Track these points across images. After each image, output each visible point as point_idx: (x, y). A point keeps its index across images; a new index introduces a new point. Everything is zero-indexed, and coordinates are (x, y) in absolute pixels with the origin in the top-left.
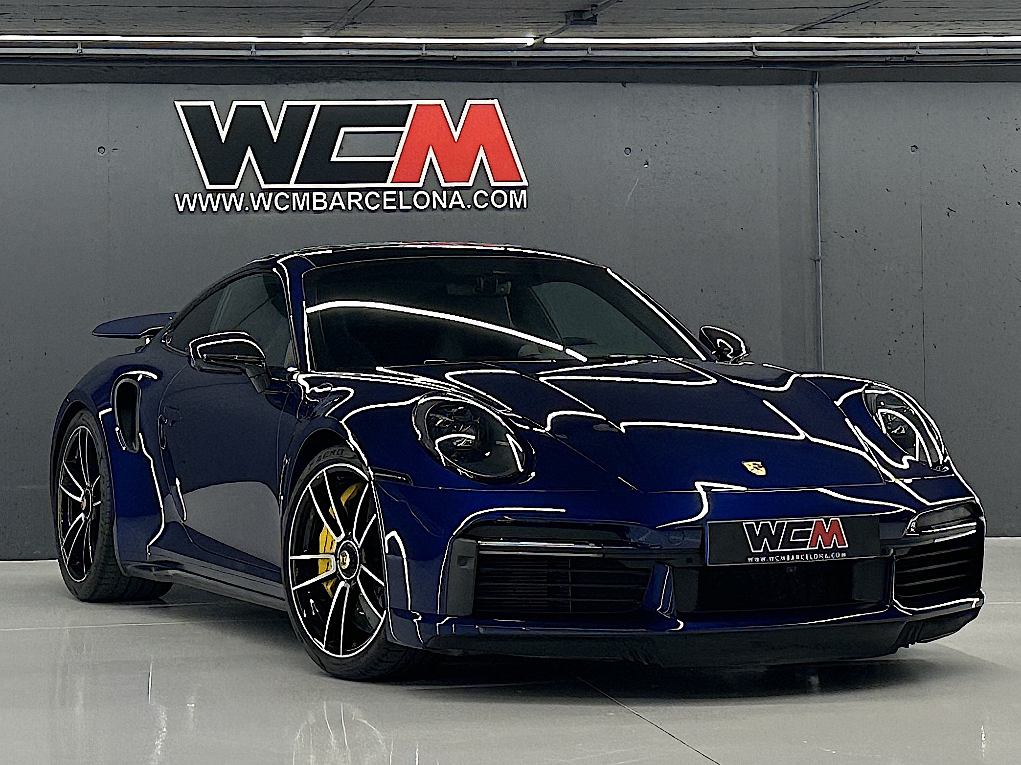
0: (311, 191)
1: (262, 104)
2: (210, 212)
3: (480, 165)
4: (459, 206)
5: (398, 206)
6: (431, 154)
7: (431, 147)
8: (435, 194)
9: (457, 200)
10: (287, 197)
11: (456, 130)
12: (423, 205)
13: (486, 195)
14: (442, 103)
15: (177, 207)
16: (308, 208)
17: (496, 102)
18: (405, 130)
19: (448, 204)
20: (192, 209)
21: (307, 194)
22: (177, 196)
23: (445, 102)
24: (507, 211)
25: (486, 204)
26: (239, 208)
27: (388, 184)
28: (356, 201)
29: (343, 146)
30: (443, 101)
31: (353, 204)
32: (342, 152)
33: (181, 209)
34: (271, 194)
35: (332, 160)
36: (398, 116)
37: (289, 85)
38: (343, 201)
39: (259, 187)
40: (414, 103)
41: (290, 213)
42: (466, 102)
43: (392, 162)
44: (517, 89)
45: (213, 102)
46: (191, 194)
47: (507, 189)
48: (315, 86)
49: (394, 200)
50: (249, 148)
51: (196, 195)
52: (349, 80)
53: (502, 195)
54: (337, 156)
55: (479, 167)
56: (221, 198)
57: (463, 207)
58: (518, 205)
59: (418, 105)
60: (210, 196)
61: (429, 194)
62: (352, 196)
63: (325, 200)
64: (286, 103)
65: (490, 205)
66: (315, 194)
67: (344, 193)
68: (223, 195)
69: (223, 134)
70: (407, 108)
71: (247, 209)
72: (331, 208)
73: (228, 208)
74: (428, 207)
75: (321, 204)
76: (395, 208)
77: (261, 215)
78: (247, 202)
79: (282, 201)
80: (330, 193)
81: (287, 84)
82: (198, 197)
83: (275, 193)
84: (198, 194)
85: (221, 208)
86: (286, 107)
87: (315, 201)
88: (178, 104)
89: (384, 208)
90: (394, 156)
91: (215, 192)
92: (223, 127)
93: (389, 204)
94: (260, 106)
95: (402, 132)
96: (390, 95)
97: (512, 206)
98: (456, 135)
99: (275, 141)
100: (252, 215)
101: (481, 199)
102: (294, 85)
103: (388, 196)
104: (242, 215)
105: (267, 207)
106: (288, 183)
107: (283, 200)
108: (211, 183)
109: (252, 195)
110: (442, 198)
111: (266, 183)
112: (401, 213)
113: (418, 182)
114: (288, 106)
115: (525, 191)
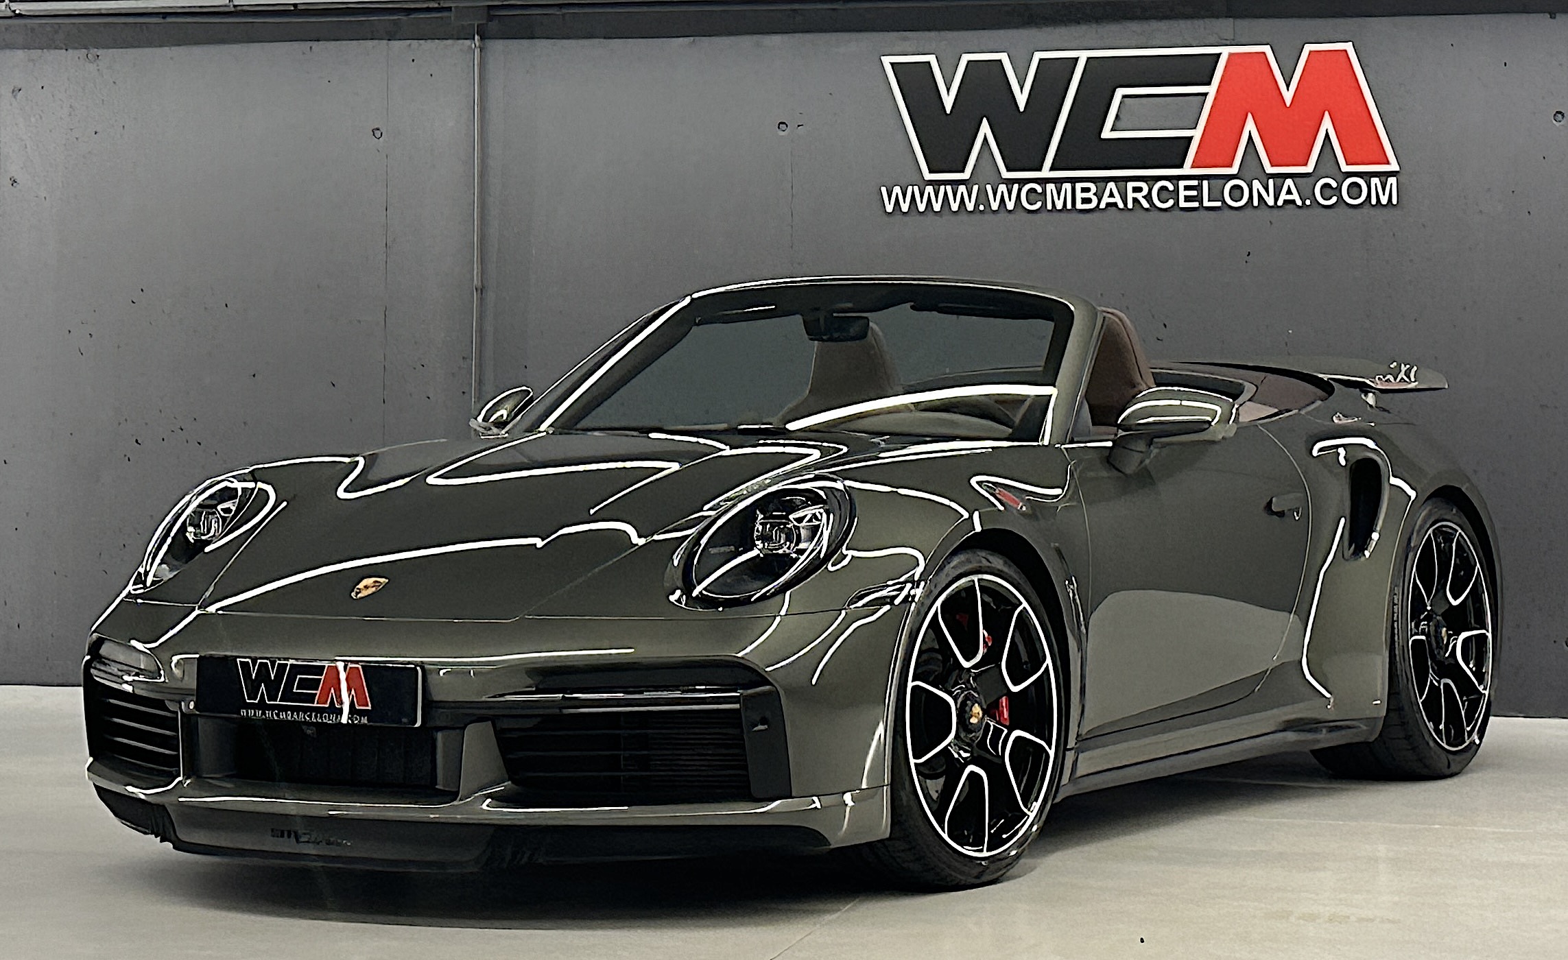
0: (1073, 181)
1: (1003, 57)
2: (930, 213)
3: (1325, 139)
4: (1293, 202)
5: (1201, 202)
6: (1250, 126)
7: (1250, 116)
8: (1256, 185)
9: (1289, 192)
10: (1039, 189)
11: (1288, 90)
12: (1236, 201)
13: (1334, 185)
14: (1267, 49)
15: (885, 206)
16: (1069, 206)
17: (1348, 47)
18: (1212, 90)
19: (1276, 199)
20: (905, 207)
21: (1067, 186)
22: (884, 190)
23: (1271, 47)
24: (1365, 210)
25: (1334, 199)
26: (970, 207)
27: (1187, 170)
28: (1137, 195)
29: (1121, 116)
30: (1269, 46)
31: (1135, 200)
32: (1119, 124)
33: (889, 208)
34: (1016, 186)
35: (1103, 136)
36: (1201, 70)
37: (1042, 30)
38: (1121, 197)
39: (998, 175)
40: (1225, 51)
41: (1044, 215)
42: (1303, 47)
43: (1190, 139)
45: (934, 56)
46: (904, 187)
47: (1367, 176)
48: (1082, 28)
49: (1194, 193)
50: (985, 119)
51: (910, 188)
52: (1131, 19)
53: (1359, 186)
54: (1112, 130)
55: (1324, 141)
56: (946, 193)
57: (1299, 203)
58: (1384, 200)
59: (1231, 55)
60: (929, 189)
61: (1248, 185)
62: (1133, 188)
63: (1095, 194)
64: (1038, 56)
65: (1340, 199)
66: (1079, 186)
67: (1121, 184)
68: (949, 188)
69: (948, 102)
70: (1215, 57)
71: (982, 208)
72: (1102, 206)
73: (955, 207)
74: (1246, 204)
75: (1087, 201)
76: (1196, 204)
77: (1003, 215)
78: (982, 197)
79: (1033, 196)
80: (1102, 184)
81: (1039, 29)
82: (913, 193)
83: (1022, 185)
84: (913, 186)
85: (946, 207)
86: (1038, 61)
87: (1079, 195)
88: (887, 61)
89: (1181, 206)
90: (1195, 128)
91: (936, 184)
92: (948, 90)
93: (1187, 199)
94: (1000, 61)
95: (1205, 94)
97: (1374, 201)
98: (1288, 96)
99: (1022, 109)
100: (991, 217)
101: (1328, 192)
102: (1050, 29)
103: (1187, 188)
104: (977, 217)
105: (1011, 206)
106: (1040, 170)
107: (1033, 194)
108: (930, 172)
109: (989, 188)
110: (1267, 190)
111: (1009, 170)
112: (1206, 212)
113: (1230, 165)
114: (1041, 60)
115: (1395, 178)
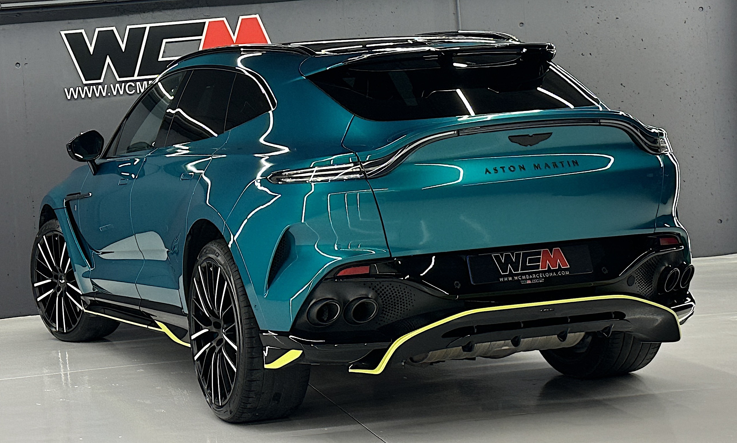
0: (147, 80)
1: (114, 29)
2: (87, 98)
10: (133, 85)
11: (234, 36)
14: (224, 19)
15: (67, 96)
17: (257, 16)
18: (203, 38)
20: (76, 97)
21: (145, 82)
22: (66, 90)
26: (104, 94)
29: (165, 51)
32: (165, 55)
33: (69, 97)
34: (123, 84)
35: (159, 60)
36: (198, 30)
39: (115, 80)
40: (207, 21)
41: (136, 95)
42: (239, 17)
44: (269, 7)
45: (83, 30)
46: (75, 87)
48: (146, 15)
50: (108, 56)
51: (77, 88)
52: (166, 9)
54: (162, 57)
56: (93, 89)
59: (209, 22)
60: (86, 88)
64: (128, 27)
66: (150, 82)
68: (94, 87)
69: (91, 49)
70: (203, 24)
73: (97, 95)
77: (118, 98)
78: (109, 90)
81: (128, 15)
82: (79, 89)
83: (126, 83)
85: (94, 95)
86: (128, 29)
88: (63, 33)
91: (89, 85)
92: (91, 45)
94: (113, 30)
95: (200, 40)
96: (192, 17)
98: (234, 38)
100: (113, 98)
102: (132, 16)
104: (107, 99)
105: (121, 93)
106: (133, 76)
107: (131, 87)
108: (86, 80)
109: (112, 85)
111: (120, 77)
114: (130, 29)
